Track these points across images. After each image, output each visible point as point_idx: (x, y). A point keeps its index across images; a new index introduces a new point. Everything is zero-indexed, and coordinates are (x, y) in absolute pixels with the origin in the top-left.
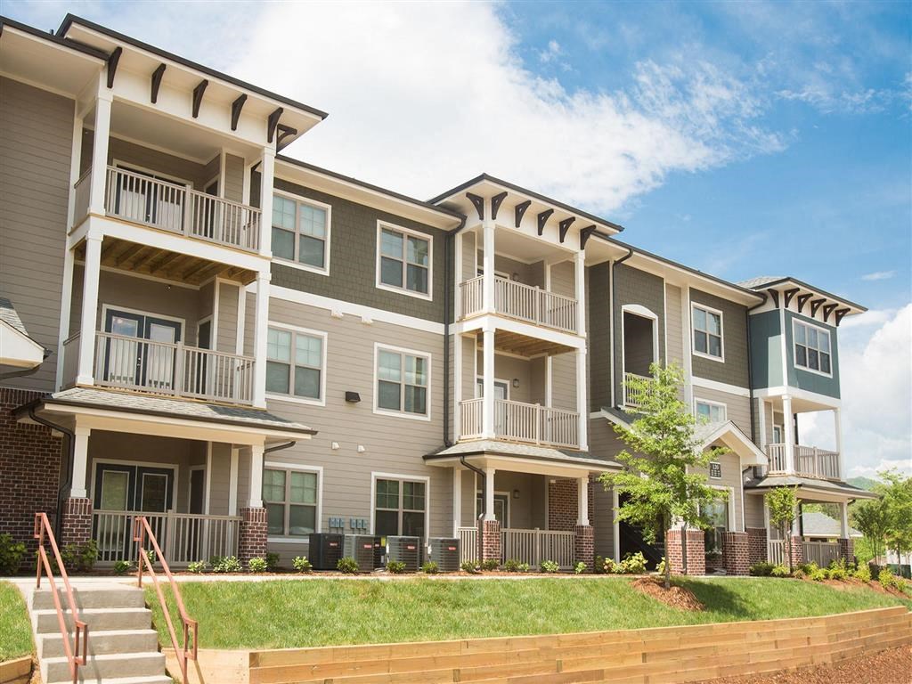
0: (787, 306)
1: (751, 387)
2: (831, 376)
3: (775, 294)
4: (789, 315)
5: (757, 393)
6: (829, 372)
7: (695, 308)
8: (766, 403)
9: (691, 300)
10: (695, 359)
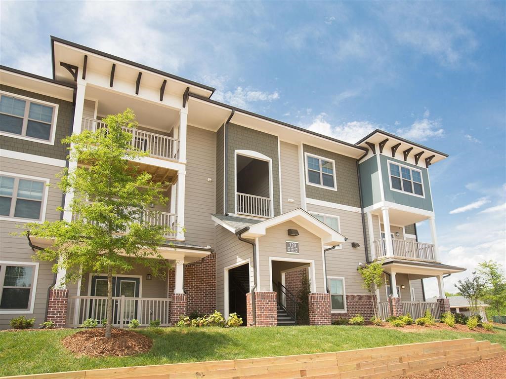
0: (381, 152)
1: (362, 206)
2: (424, 197)
3: (372, 146)
4: (384, 159)
5: (366, 210)
6: (422, 195)
7: (309, 157)
8: (373, 216)
9: (304, 151)
10: (307, 187)
